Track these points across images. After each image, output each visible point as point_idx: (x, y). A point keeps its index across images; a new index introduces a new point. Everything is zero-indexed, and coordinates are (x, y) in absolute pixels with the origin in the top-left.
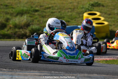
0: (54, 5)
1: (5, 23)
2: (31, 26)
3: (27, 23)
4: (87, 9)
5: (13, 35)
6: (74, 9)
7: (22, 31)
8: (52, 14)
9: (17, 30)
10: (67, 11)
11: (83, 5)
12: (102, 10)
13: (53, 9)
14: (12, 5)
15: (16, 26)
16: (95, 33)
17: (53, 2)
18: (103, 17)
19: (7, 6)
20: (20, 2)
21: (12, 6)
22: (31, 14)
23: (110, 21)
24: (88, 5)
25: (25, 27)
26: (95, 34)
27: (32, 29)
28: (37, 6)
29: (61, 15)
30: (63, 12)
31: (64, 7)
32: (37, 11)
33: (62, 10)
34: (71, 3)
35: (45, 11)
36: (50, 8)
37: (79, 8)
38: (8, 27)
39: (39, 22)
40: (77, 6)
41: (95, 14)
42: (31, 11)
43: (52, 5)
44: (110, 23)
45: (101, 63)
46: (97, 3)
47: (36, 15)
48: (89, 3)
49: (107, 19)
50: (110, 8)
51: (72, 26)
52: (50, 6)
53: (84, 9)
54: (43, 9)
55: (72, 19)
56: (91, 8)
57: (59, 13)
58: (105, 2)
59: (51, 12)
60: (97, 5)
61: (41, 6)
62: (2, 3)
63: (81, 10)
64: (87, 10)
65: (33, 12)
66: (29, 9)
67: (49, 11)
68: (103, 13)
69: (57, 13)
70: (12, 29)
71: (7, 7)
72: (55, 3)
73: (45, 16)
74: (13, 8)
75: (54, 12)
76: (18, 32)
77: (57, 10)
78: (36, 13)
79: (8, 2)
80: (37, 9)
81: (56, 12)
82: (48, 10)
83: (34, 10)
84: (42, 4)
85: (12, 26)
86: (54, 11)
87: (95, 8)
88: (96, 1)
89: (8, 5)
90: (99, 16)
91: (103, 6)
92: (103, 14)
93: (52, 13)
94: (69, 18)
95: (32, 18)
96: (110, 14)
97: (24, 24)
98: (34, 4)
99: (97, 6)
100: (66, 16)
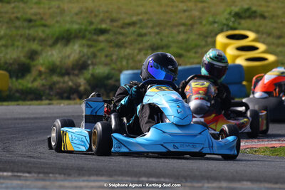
0: (146, 17)
1: (28, 61)
2: (91, 67)
3: (81, 62)
4: (224, 24)
5: (47, 91)
6: (192, 25)
7: (68, 82)
8: (140, 39)
9: (55, 78)
10: (175, 30)
11: (215, 15)
12: (260, 26)
13: (140, 27)
14: (42, 19)
15: (53, 70)
16: (244, 83)
17: (141, 10)
18: (264, 43)
19: (30, 21)
20: (62, 12)
21: (43, 22)
22: (89, 40)
23: (281, 52)
24: (227, 16)
25: (76, 72)
26: (244, 85)
27: (93, 75)
28: (102, 21)
29: (161, 40)
30: (166, 32)
31: (168, 21)
32: (103, 32)
33: (165, 29)
34: (185, 11)
35: (123, 31)
36: (133, 24)
37: (204, 22)
38: (34, 73)
39: (108, 59)
40: (200, 18)
41: (245, 37)
42: (90, 32)
43: (140, 17)
44: (281, 58)
45: (262, 155)
46: (248, 9)
47: (101, 42)
48: (228, 11)
49: (273, 48)
50: (279, 21)
51: (188, 66)
52: (134, 19)
53: (216, 25)
54: (118, 26)
55: (188, 50)
56: (234, 22)
57: (157, 37)
58: (268, 6)
59: (136, 33)
60: (247, 14)
61: (113, 21)
62: (19, 15)
63: (211, 28)
64: (225, 28)
65: (95, 34)
66: (83, 27)
67: (134, 32)
68: (263, 34)
69: (153, 35)
70: (43, 77)
71: (32, 24)
72: (146, 13)
73: (124, 43)
74: (45, 26)
75: (145, 35)
76: (58, 82)
77: (152, 28)
78: (102, 38)
79: (33, 11)
80: (104, 26)
81: (150, 33)
82: (131, 29)
83: (95, 30)
84: (114, 15)
85: (43, 69)
86: (144, 31)
87: (243, 22)
88: (246, 6)
89: (33, 18)
90: (255, 40)
91: (263, 17)
92: (264, 36)
93: (140, 35)
94: (181, 48)
95: (92, 50)
96: (279, 37)
97: (73, 65)
98: (96, 16)
99: (249, 17)
100: (174, 42)
